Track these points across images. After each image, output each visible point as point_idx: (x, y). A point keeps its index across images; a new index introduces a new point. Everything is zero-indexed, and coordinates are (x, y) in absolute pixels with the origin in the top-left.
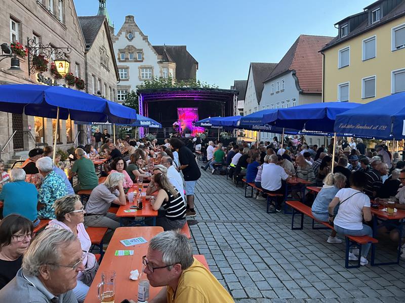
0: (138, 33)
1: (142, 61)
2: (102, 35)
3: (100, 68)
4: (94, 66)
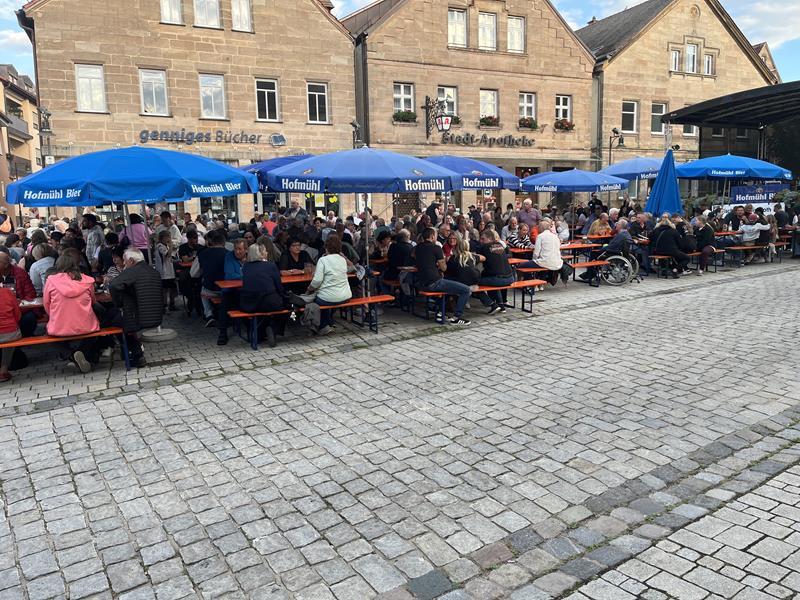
2: (686, 16)
3: (664, 80)
4: (635, 83)
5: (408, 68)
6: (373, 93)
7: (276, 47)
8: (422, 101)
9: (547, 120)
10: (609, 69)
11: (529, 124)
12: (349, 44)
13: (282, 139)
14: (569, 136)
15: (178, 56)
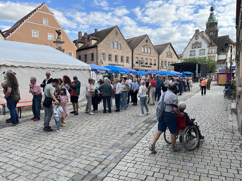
0: (200, 36)
1: (201, 47)
2: (168, 48)
3: (166, 58)
4: (163, 58)
5: (138, 55)
6: (134, 59)
7: (123, 52)
8: (139, 60)
9: (153, 64)
10: (160, 56)
11: (151, 64)
12: (131, 52)
13: (124, 65)
14: (155, 66)
15: (113, 53)
